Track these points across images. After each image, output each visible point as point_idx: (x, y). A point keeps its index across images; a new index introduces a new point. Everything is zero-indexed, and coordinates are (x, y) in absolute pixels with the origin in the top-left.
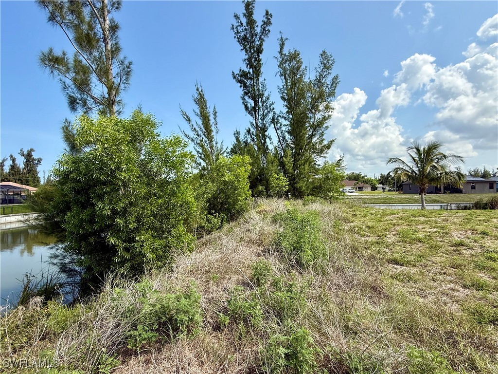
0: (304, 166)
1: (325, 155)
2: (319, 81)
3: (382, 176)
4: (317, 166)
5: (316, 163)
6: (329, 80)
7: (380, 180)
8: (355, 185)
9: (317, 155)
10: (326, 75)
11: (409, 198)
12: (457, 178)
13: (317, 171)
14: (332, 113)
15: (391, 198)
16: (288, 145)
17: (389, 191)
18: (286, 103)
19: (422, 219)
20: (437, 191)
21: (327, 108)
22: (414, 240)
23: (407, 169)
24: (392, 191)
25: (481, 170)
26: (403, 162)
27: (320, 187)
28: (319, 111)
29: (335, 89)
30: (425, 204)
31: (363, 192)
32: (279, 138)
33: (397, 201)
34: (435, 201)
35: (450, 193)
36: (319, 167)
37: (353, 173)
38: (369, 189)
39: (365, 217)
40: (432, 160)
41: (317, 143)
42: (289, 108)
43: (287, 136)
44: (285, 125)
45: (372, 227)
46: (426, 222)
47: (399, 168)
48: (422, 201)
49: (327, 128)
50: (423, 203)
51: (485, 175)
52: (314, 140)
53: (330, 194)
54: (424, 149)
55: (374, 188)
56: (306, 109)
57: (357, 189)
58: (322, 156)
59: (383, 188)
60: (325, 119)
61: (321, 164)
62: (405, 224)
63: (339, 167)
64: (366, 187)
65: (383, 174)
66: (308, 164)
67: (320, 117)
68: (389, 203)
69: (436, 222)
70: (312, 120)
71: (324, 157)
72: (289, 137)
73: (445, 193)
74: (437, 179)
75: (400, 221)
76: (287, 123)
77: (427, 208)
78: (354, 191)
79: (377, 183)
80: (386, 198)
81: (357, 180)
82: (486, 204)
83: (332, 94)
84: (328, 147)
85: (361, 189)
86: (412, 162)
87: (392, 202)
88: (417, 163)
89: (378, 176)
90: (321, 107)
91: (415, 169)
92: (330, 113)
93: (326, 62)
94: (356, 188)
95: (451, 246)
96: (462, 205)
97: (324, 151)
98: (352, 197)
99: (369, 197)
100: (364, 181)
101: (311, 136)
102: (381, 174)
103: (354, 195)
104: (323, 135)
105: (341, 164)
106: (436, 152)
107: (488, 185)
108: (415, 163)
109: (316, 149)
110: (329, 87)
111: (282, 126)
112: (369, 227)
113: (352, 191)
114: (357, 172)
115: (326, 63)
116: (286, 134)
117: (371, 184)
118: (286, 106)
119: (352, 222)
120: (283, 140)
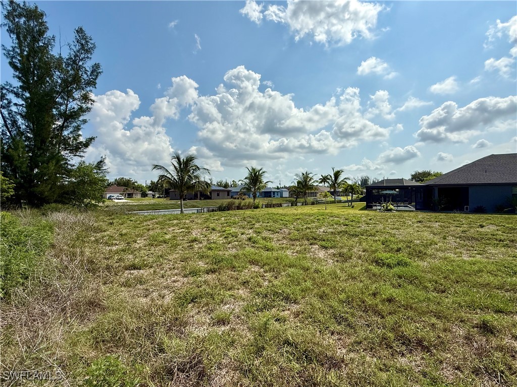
0: (47, 164)
1: (82, 154)
2: (74, 62)
3: (152, 183)
4: (69, 167)
5: (69, 163)
6: (88, 65)
7: (150, 187)
8: (124, 191)
9: (70, 153)
10: (84, 58)
11: (173, 204)
12: (206, 186)
13: (69, 173)
14: (92, 106)
15: (158, 205)
16: (21, 134)
17: (158, 197)
18: (17, 74)
19: (175, 222)
20: (195, 197)
21: (85, 98)
22: (161, 242)
23: (170, 177)
24: (161, 198)
25: (224, 182)
26: (167, 171)
27: (74, 192)
28: (74, 99)
29: (95, 79)
30: (184, 209)
31: (132, 199)
32: (5, 121)
33: (163, 207)
34: (194, 206)
35: (204, 199)
36: (73, 168)
37: (123, 178)
38: (139, 196)
39: (122, 224)
40: (189, 171)
41: (70, 138)
42: (23, 82)
43: (20, 121)
44: (16, 104)
45: (125, 234)
46: (177, 225)
47: (164, 176)
48: (182, 206)
49: (85, 121)
50: (181, 208)
51: (226, 186)
52: (65, 133)
53: (86, 201)
54: (183, 160)
55: (144, 195)
56: (52, 91)
57: (127, 196)
58: (77, 154)
59: (153, 195)
60: (81, 110)
61: (76, 165)
62: (159, 227)
63: (100, 170)
64: (136, 194)
65: (153, 181)
66: (54, 162)
67: (76, 107)
68: (156, 210)
69: (185, 223)
70: (63, 108)
71: (80, 156)
72: (23, 122)
73: (200, 199)
74: (192, 187)
75: (156, 226)
76: (21, 102)
77: (185, 212)
78: (123, 197)
79: (147, 190)
80: (154, 205)
81: (126, 187)
82: (225, 207)
83: (92, 83)
84: (86, 145)
85: (130, 196)
86: (174, 171)
87: (159, 208)
88: (178, 172)
89: (149, 183)
90: (77, 95)
91: (176, 178)
92: (89, 105)
93: (83, 42)
94: (125, 195)
95: (187, 243)
96: (211, 209)
97: (80, 148)
98: (119, 204)
99: (137, 203)
100: (133, 188)
101: (62, 128)
102: (151, 181)
103: (121, 202)
104: (79, 129)
105: (102, 167)
106: (192, 163)
107: (226, 193)
108: (176, 171)
109: (69, 145)
110: (89, 73)
111: (12, 104)
112: (121, 235)
113: (120, 198)
114: (127, 178)
115: (84, 45)
116: (18, 117)
117: (141, 190)
118: (19, 78)
119: (105, 231)
120: (13, 126)
